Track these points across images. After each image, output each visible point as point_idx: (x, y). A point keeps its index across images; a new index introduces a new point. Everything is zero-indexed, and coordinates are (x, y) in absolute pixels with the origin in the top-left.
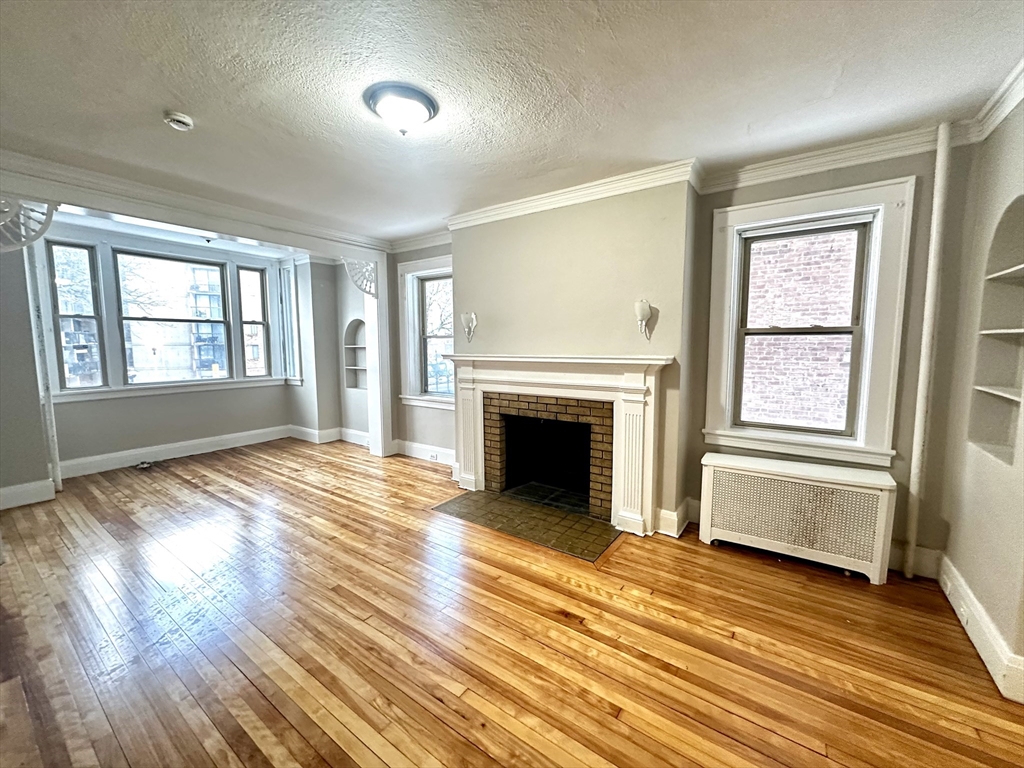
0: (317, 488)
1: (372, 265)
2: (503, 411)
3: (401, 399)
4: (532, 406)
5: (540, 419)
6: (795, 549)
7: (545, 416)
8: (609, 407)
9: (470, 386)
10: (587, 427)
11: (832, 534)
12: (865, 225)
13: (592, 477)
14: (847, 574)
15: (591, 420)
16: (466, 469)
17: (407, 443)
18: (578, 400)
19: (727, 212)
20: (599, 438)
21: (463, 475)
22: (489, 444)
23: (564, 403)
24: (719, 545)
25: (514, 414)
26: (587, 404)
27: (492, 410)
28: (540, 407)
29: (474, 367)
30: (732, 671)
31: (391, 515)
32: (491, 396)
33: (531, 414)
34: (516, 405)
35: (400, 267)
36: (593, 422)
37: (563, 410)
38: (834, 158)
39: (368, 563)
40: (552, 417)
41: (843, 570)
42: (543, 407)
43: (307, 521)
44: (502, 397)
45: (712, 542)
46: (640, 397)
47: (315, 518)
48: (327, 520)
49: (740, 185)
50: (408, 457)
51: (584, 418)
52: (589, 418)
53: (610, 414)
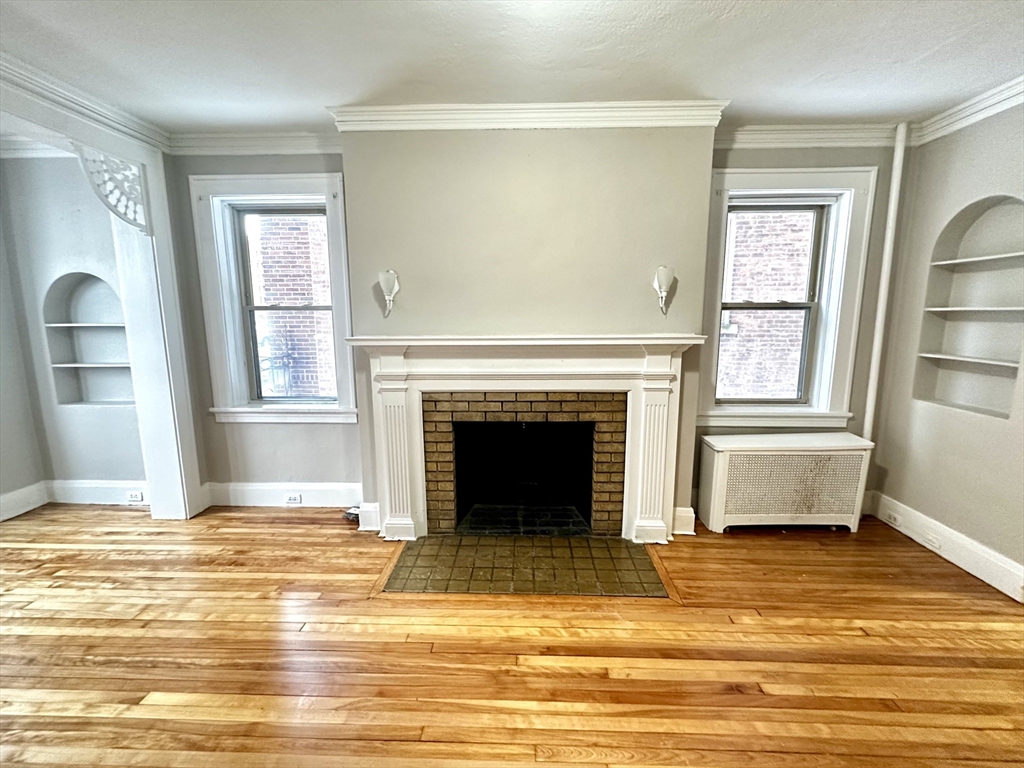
0: (88, 622)
1: (135, 170)
2: (458, 417)
3: (213, 414)
4: (507, 407)
5: (521, 423)
6: (797, 517)
7: (528, 418)
8: (621, 398)
9: (402, 385)
10: (590, 426)
11: (825, 498)
12: (822, 207)
13: (595, 487)
14: (834, 529)
15: (596, 417)
16: (395, 510)
17: (233, 486)
18: (578, 393)
19: (723, 173)
20: (607, 437)
21: (388, 520)
22: (433, 467)
23: (558, 398)
24: (733, 531)
25: (477, 419)
26: (590, 398)
27: (438, 417)
28: (519, 407)
29: (406, 355)
30: (918, 676)
31: (324, 627)
32: (435, 397)
33: (507, 418)
34: (481, 407)
35: (197, 183)
36: (597, 419)
37: (557, 407)
38: (821, 136)
39: (387, 753)
40: (540, 418)
41: (830, 526)
42: (525, 407)
43: (136, 713)
44: (457, 397)
45: (725, 530)
46: (666, 384)
47: (154, 697)
48: (195, 690)
49: (736, 146)
50: (238, 508)
51: (588, 415)
52: (594, 415)
53: (622, 407)
